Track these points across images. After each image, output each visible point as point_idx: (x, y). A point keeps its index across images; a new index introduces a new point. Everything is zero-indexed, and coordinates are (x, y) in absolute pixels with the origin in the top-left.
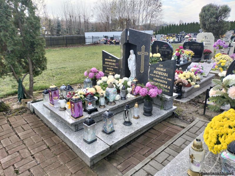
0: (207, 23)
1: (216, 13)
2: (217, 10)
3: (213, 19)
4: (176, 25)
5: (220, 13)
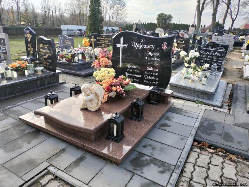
0: (161, 23)
1: (165, 18)
2: (166, 16)
3: (164, 22)
5: (167, 18)
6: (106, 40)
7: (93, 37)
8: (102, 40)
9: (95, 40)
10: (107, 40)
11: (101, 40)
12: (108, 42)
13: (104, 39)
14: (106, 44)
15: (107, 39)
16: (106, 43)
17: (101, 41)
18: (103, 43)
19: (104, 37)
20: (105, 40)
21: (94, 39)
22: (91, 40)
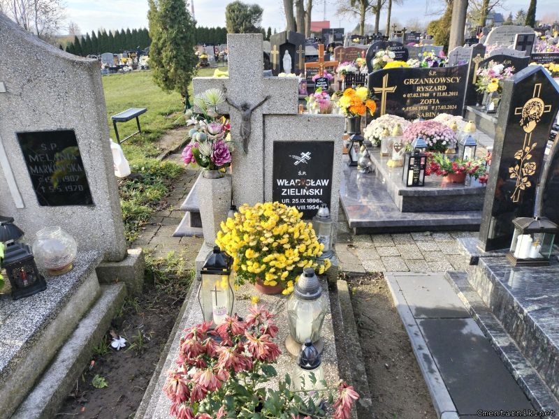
2: (246, 9)
4: (108, 33)
5: (250, 13)
6: (440, 84)
7: (385, 79)
8: (426, 85)
9: (392, 89)
10: (445, 84)
11: (420, 85)
12: (448, 91)
13: (431, 81)
14: (436, 97)
15: (443, 80)
16: (439, 94)
17: (418, 89)
18: (427, 95)
19: (431, 77)
20: (434, 85)
21: (389, 85)
22: (377, 90)
